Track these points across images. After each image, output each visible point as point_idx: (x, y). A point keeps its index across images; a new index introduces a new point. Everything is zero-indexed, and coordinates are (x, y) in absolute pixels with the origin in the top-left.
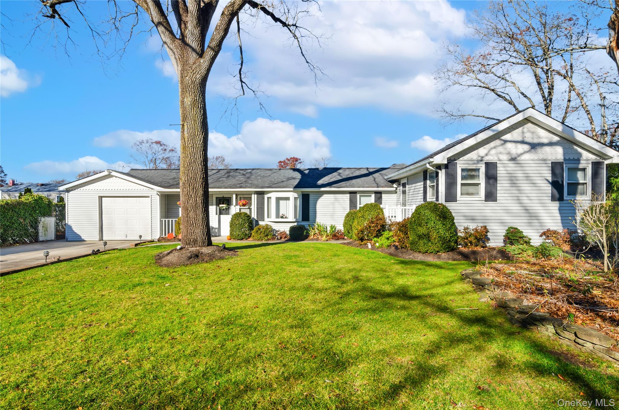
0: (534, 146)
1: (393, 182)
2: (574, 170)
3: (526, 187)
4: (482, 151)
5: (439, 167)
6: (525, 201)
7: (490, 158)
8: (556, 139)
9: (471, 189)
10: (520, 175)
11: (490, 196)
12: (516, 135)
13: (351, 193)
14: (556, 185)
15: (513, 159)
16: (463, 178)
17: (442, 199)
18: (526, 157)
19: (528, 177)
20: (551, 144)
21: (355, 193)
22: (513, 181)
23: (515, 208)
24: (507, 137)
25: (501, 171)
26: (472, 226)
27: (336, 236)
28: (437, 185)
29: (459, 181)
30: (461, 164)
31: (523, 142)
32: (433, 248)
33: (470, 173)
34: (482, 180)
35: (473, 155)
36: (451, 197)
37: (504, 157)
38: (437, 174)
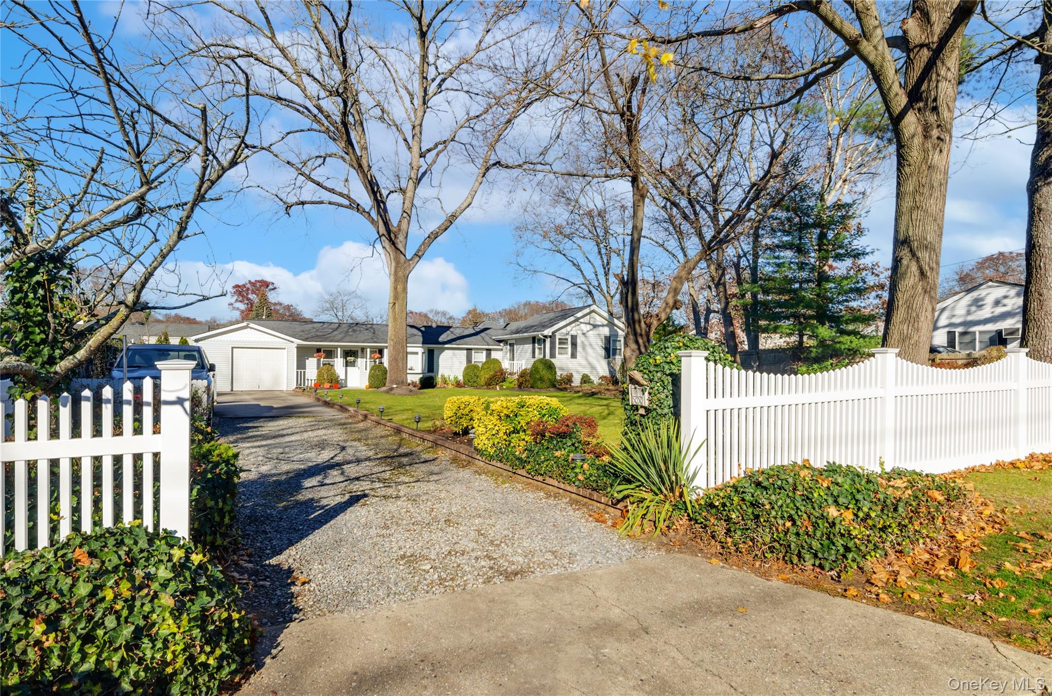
0: (595, 326)
1: (500, 341)
2: (615, 341)
3: (590, 350)
4: (569, 328)
5: (546, 337)
6: (590, 359)
7: (573, 333)
8: (606, 322)
9: (562, 351)
10: (586, 343)
11: (574, 356)
12: (586, 319)
13: (467, 349)
14: (607, 349)
15: (584, 334)
16: (560, 343)
17: (548, 357)
18: (591, 332)
19: (591, 345)
20: (603, 326)
21: (471, 349)
22: (584, 348)
23: (584, 362)
24: (582, 320)
25: (579, 341)
26: (565, 373)
27: (458, 385)
28: (545, 347)
29: (557, 346)
30: (558, 336)
31: (589, 324)
32: (544, 385)
33: (563, 341)
34: (569, 346)
35: (564, 331)
36: (553, 355)
37: (580, 332)
38: (544, 341)
